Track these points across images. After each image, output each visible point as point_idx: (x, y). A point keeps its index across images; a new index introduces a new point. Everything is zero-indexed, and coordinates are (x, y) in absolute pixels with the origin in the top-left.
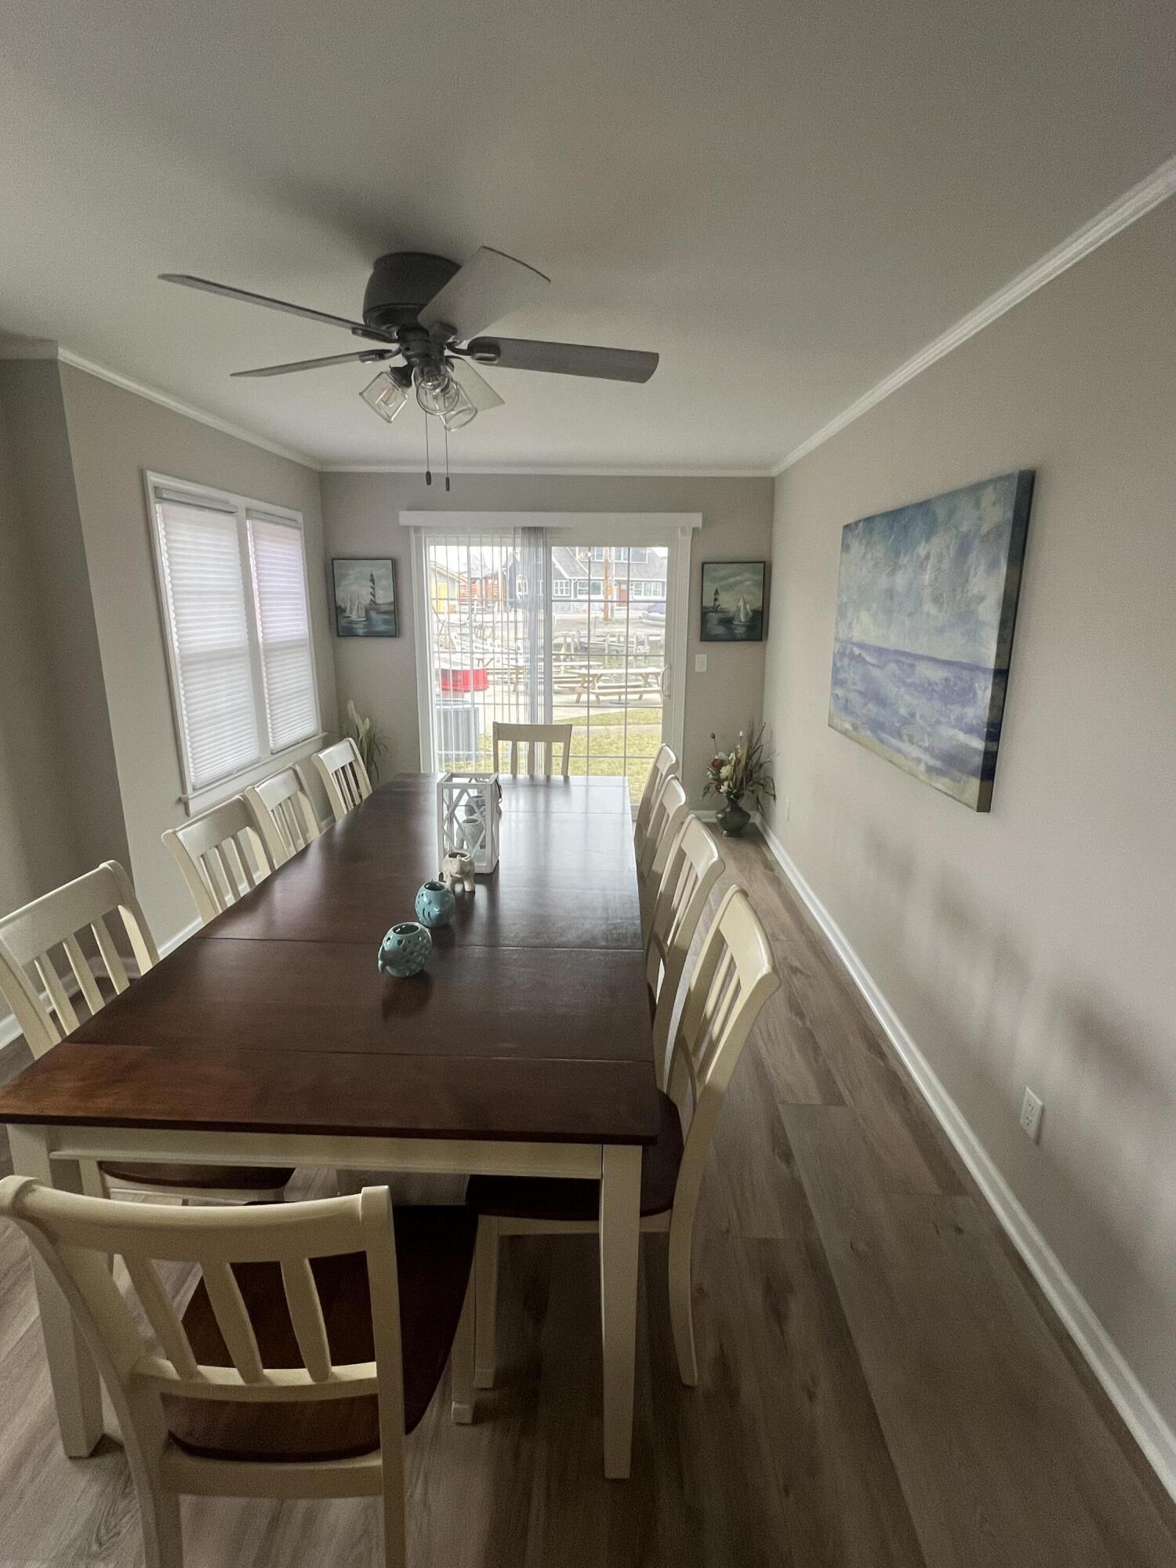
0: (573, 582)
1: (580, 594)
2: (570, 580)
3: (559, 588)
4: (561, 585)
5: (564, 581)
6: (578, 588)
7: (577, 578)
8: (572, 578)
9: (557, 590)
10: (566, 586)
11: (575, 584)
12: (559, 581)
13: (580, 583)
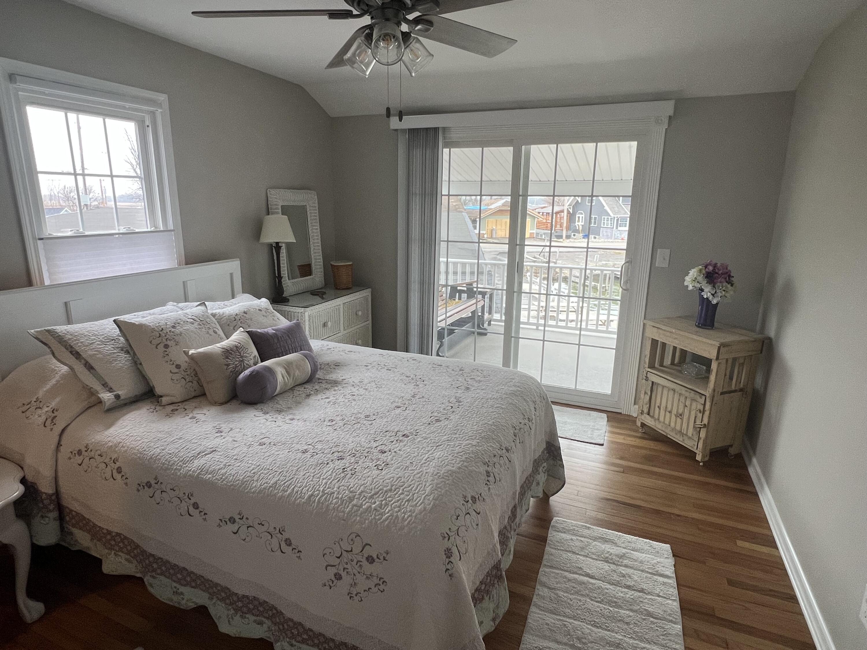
0: (616, 219)
1: (620, 226)
2: (614, 218)
3: (606, 222)
4: (608, 221)
5: (610, 217)
6: (619, 222)
7: (619, 216)
8: (616, 216)
9: (604, 223)
10: (611, 221)
11: (618, 220)
12: (606, 217)
13: (621, 219)
